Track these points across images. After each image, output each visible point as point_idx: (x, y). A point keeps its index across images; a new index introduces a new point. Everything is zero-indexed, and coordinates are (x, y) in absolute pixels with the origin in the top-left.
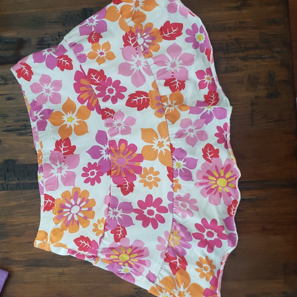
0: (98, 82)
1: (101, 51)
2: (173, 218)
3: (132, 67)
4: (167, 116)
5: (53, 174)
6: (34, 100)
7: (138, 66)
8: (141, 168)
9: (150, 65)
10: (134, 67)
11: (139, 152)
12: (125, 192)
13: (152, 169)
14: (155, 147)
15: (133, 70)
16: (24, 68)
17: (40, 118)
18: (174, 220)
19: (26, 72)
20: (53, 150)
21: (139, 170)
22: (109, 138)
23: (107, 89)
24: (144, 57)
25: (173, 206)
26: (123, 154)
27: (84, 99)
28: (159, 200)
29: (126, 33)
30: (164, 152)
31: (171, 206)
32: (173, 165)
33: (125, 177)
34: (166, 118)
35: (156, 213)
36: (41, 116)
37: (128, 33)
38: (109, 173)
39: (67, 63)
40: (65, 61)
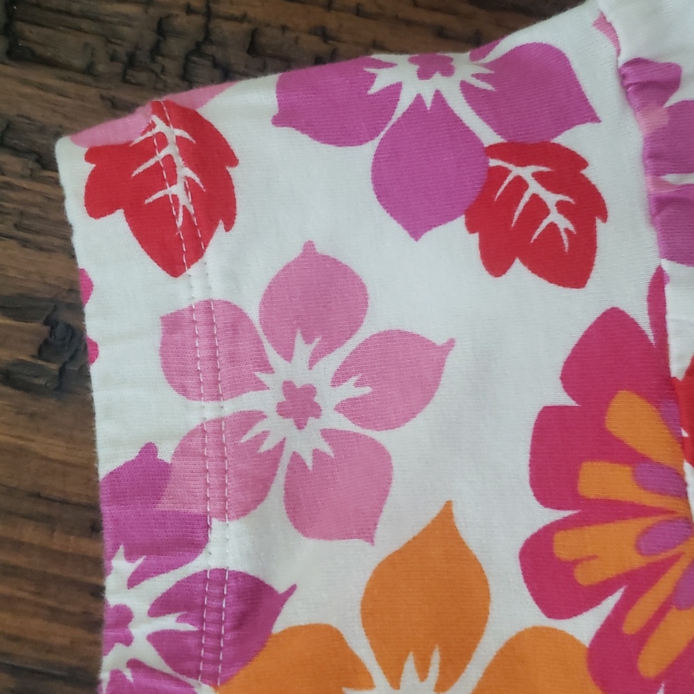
6: (149, 450)
16: (171, 149)
17: (157, 639)
19: (177, 190)
27: (585, 576)
36: (169, 622)
39: (555, 217)
40: (551, 199)
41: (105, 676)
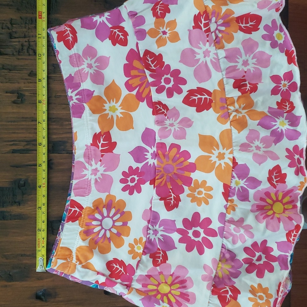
0: (153, 68)
1: (165, 29)
2: (223, 244)
3: (198, 57)
4: (231, 123)
5: (85, 175)
6: (70, 75)
7: (205, 57)
8: (192, 179)
9: (219, 58)
10: (200, 56)
11: (192, 160)
12: (169, 207)
13: (204, 182)
14: (214, 158)
15: (198, 60)
16: (68, 32)
17: (76, 99)
18: (223, 246)
19: (70, 38)
20: (89, 145)
21: (188, 181)
22: (158, 140)
23: (163, 78)
24: (215, 47)
25: (224, 229)
26: (172, 160)
27: (134, 86)
28: (208, 221)
29: (199, 13)
30: (224, 166)
31: (222, 230)
32: (231, 182)
33: (171, 189)
34: (231, 125)
35: (203, 235)
36: (78, 97)
37: (202, 14)
38: (152, 182)
39: (121, 36)
40: (120, 34)
41: (71, 105)
